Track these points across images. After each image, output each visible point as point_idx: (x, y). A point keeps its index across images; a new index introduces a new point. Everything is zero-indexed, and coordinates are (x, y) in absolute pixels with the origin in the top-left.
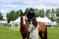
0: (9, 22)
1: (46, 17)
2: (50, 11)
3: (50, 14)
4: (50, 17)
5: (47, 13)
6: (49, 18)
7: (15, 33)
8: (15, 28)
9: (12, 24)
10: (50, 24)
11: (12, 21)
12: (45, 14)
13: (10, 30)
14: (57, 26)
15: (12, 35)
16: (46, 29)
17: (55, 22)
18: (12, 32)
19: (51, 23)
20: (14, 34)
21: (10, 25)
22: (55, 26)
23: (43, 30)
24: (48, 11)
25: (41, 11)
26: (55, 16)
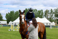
0: (8, 23)
1: (45, 18)
3: (49, 15)
4: (49, 18)
5: (45, 14)
6: (48, 19)
8: (14, 28)
9: (11, 25)
10: (48, 25)
11: (11, 22)
12: (44, 14)
13: (9, 30)
14: (55, 27)
15: (11, 36)
16: (45, 29)
20: (13, 35)
22: (53, 27)
23: (42, 31)
24: (47, 12)
26: (53, 16)
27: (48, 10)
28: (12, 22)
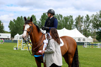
0: (13, 36)
1: (76, 29)
2: (82, 18)
3: (83, 24)
4: (83, 29)
5: (77, 23)
6: (81, 31)
7: (24, 55)
8: (23, 46)
9: (18, 40)
10: (82, 41)
11: (18, 35)
12: (74, 23)
13: (15, 49)
14: (93, 45)
15: (18, 58)
17: (90, 37)
18: (18, 52)
19: (84, 40)
20: (22, 56)
21: (16, 41)
22: (89, 45)
24: (79, 19)
25: (67, 19)
26: (90, 27)
27: (81, 16)
28: (20, 34)
